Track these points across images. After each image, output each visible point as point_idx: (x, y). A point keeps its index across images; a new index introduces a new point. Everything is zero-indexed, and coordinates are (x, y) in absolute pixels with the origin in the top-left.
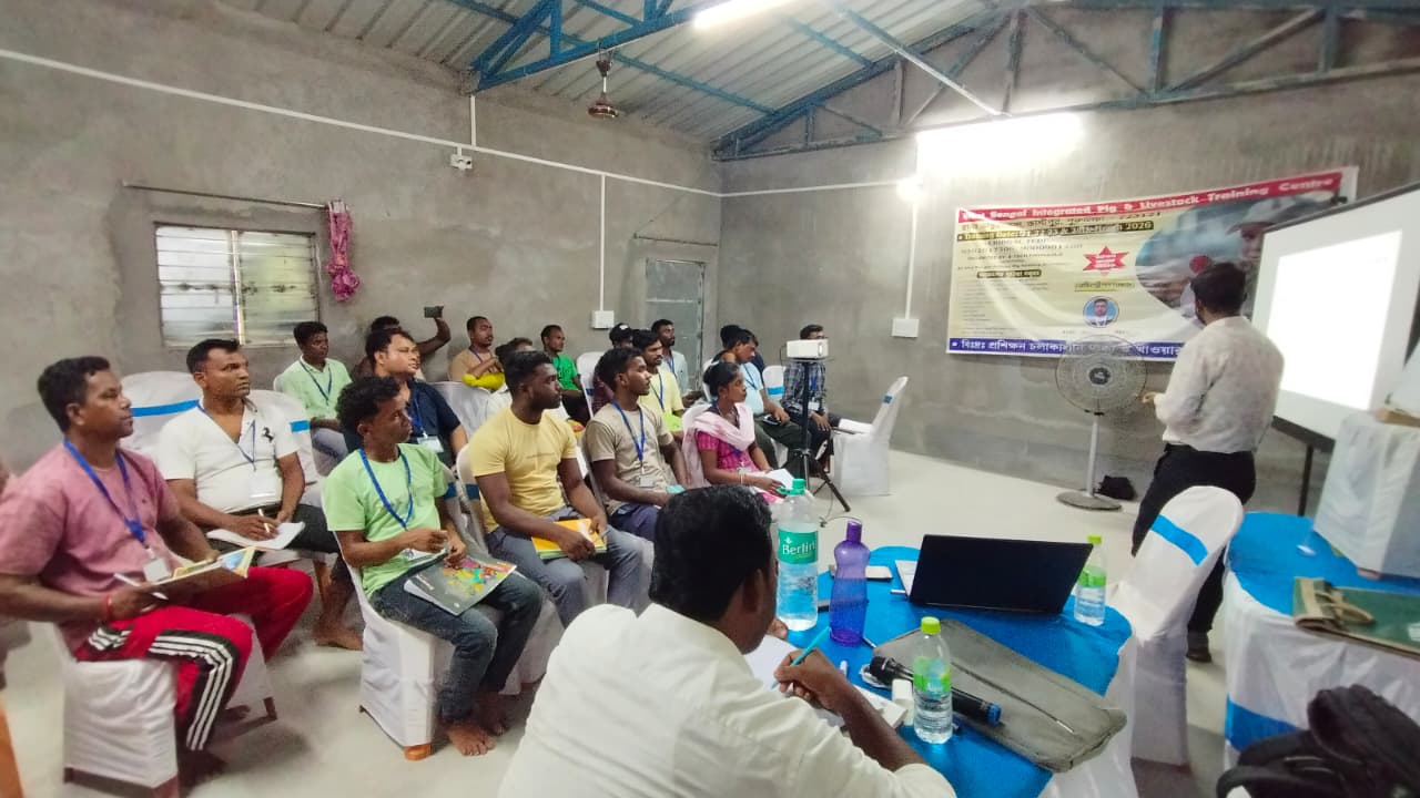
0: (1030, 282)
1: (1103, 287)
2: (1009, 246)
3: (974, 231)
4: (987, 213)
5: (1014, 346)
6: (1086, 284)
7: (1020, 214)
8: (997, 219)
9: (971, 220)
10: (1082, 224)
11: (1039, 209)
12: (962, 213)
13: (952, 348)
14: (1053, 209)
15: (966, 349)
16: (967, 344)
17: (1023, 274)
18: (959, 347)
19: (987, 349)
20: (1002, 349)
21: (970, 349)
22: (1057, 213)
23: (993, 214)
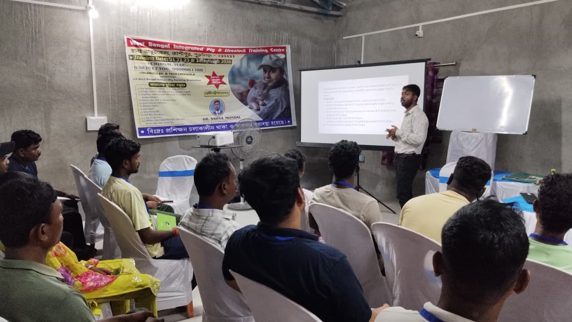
0: (180, 91)
1: (217, 95)
2: (165, 67)
3: (139, 54)
4: (146, 43)
5: (181, 130)
6: (209, 93)
7: (166, 46)
8: (153, 47)
9: (136, 46)
10: (202, 58)
11: (177, 44)
12: (128, 40)
13: (141, 134)
14: (185, 45)
15: (151, 134)
16: (152, 131)
17: (176, 85)
18: (146, 133)
19: (165, 133)
20: (174, 132)
21: (154, 134)
22: (187, 48)
23: (150, 44)
